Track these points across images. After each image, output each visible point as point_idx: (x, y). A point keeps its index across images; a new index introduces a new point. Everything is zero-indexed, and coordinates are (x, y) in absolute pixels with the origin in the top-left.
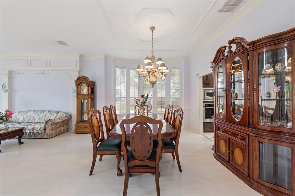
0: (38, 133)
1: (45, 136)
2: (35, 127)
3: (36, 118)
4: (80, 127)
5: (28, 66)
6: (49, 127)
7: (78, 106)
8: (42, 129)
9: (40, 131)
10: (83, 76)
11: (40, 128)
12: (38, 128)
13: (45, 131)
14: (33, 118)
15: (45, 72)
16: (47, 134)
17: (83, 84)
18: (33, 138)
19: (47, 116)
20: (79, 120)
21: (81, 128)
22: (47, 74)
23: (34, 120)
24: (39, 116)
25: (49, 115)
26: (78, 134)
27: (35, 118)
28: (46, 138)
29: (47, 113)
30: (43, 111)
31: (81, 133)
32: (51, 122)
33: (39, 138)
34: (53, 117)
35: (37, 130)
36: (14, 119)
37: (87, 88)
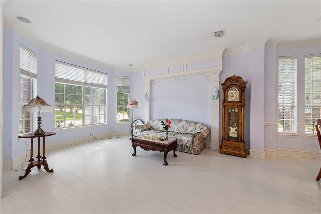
0: (186, 146)
1: (193, 151)
2: (183, 139)
3: (175, 128)
4: (228, 145)
5: (166, 74)
6: (197, 141)
7: (225, 117)
8: (190, 142)
9: (187, 145)
10: (235, 76)
11: (188, 141)
12: (185, 140)
13: (192, 145)
14: (172, 127)
15: (180, 78)
16: (195, 149)
17: (232, 88)
18: (179, 151)
19: (185, 126)
20: (225, 135)
21: (230, 147)
22: (182, 80)
23: (173, 130)
24: (177, 125)
25: (187, 125)
26: (225, 155)
27: (173, 128)
28: (193, 154)
29: (185, 123)
30: (180, 121)
31: (230, 154)
32: (200, 136)
33: (186, 152)
34: (192, 128)
35: (185, 142)
36: (156, 126)
37: (238, 92)
